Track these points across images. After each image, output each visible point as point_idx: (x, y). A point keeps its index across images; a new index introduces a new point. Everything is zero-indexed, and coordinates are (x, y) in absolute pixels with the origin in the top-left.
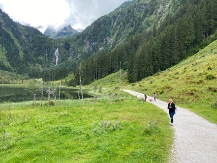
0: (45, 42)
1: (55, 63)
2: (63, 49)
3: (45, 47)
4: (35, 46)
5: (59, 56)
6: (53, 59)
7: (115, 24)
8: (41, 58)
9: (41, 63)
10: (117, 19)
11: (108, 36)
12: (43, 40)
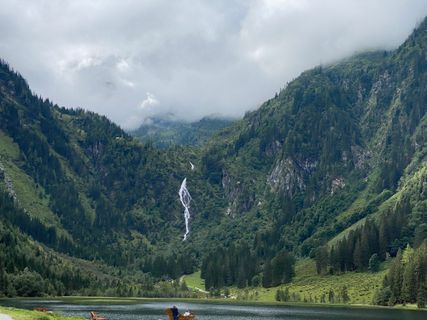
0: (145, 162)
1: (183, 229)
2: (200, 182)
3: (148, 176)
4: (117, 175)
5: (192, 205)
6: (176, 215)
7: (372, 101)
8: (138, 212)
9: (142, 229)
10: (377, 85)
11: (358, 143)
12: (136, 154)
